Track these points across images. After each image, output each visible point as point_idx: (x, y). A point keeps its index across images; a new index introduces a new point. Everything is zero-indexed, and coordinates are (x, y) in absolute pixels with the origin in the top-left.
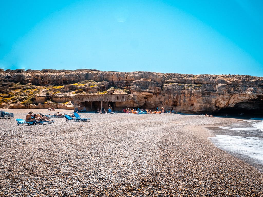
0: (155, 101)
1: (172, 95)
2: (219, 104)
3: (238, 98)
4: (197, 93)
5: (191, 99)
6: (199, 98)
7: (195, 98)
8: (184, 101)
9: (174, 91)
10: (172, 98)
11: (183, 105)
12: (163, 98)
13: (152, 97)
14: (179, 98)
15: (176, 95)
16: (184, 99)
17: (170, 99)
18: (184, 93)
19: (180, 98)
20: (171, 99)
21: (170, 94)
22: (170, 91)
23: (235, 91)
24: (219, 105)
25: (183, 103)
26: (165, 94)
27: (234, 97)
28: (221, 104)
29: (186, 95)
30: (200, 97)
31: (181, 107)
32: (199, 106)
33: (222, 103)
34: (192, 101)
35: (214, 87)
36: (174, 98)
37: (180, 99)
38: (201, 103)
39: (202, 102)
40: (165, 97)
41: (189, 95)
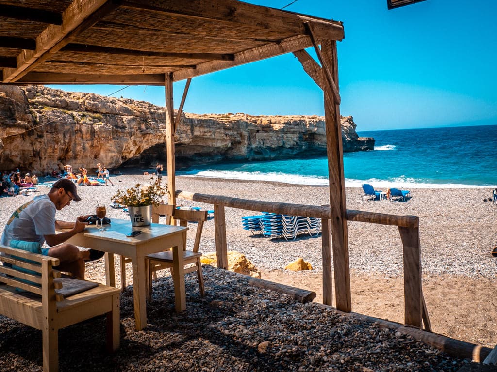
0: (22, 150)
1: (61, 136)
2: (128, 152)
3: (151, 141)
4: (106, 131)
5: (93, 144)
6: (110, 142)
7: (101, 142)
8: (84, 148)
9: (63, 126)
10: (62, 142)
11: (82, 158)
12: (40, 142)
13: (13, 141)
14: (73, 142)
15: (68, 136)
16: (82, 145)
17: (57, 144)
18: (80, 131)
19: (75, 141)
20: (59, 144)
21: (58, 134)
22: (56, 125)
23: (147, 129)
24: (127, 154)
25: (82, 152)
26: (45, 134)
27: (147, 140)
28: (130, 153)
29: (84, 136)
30: (111, 140)
31: (78, 161)
32: (111, 157)
33: (132, 151)
34: (97, 148)
35: (119, 121)
36: (65, 143)
37: (75, 144)
38: (114, 152)
39: (116, 150)
40: (46, 141)
41: (89, 136)
